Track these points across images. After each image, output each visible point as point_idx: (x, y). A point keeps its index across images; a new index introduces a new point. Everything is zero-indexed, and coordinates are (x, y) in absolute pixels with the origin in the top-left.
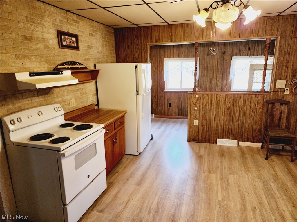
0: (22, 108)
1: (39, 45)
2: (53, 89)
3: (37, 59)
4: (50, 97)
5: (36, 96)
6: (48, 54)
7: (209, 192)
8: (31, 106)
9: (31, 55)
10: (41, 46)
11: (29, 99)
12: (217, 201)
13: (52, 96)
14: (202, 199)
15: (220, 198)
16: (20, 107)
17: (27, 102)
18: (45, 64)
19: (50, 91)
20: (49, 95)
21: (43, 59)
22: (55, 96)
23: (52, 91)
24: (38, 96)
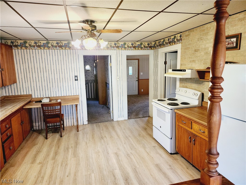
0: (187, 87)
1: (202, 53)
2: (204, 82)
3: (199, 62)
4: (202, 86)
5: (194, 83)
6: (206, 58)
7: (102, 178)
8: (191, 88)
9: (196, 60)
10: (203, 53)
11: (191, 84)
12: (95, 172)
13: (203, 87)
14: (105, 170)
15: (93, 175)
16: (186, 86)
17: (190, 85)
18: (203, 64)
19: (202, 83)
20: (201, 85)
21: (202, 62)
22: (205, 87)
23: (204, 83)
24: (195, 83)
